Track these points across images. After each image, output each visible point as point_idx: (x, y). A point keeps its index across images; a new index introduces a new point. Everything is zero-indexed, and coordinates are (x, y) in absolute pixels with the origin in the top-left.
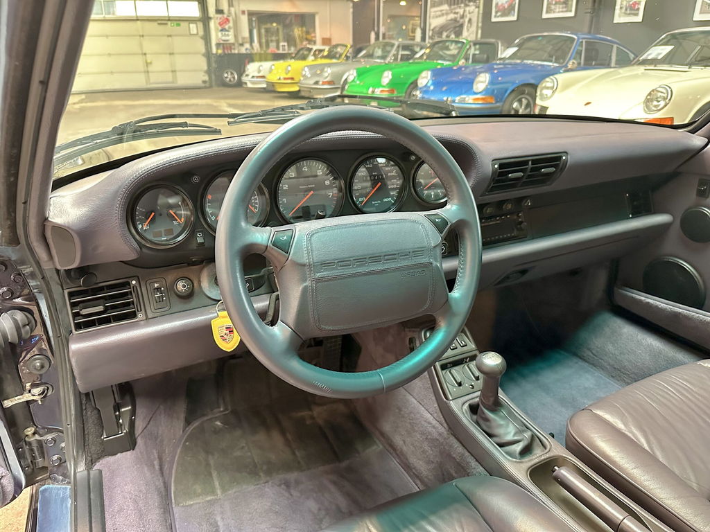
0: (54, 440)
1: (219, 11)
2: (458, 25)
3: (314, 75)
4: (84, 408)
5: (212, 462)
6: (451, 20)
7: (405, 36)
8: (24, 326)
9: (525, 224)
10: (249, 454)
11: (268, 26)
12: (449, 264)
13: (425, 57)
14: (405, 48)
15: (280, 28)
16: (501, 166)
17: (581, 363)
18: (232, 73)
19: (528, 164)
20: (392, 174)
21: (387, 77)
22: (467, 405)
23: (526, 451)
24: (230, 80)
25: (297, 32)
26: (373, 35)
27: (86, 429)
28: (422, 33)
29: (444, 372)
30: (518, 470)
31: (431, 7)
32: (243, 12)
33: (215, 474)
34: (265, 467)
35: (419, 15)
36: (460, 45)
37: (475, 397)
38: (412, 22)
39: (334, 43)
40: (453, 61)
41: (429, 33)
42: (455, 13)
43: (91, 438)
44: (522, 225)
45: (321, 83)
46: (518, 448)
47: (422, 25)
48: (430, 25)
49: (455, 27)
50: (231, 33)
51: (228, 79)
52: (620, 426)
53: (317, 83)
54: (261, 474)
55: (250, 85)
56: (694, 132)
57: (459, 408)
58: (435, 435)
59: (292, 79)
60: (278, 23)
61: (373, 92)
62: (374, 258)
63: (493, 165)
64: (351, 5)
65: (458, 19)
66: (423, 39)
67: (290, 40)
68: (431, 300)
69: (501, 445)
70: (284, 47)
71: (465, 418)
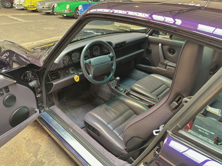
3: (41, 5)
5: (67, 107)
12: (112, 62)
16: (116, 45)
17: (131, 79)
18: (8, 3)
19: (120, 44)
21: (68, 7)
23: (125, 92)
24: (8, 6)
29: (110, 82)
30: (124, 94)
33: (68, 109)
37: (116, 85)
43: (48, 103)
45: (45, 8)
46: (123, 91)
51: (7, 5)
52: (138, 86)
53: (43, 8)
55: (16, 8)
56: (146, 34)
57: (113, 87)
58: (109, 93)
59: (33, 6)
61: (64, 11)
68: (110, 69)
69: (121, 91)
71: (115, 89)
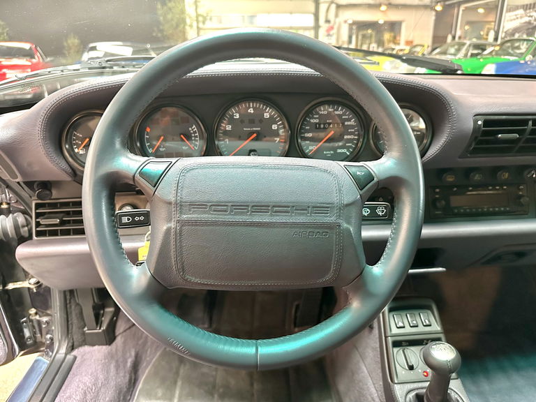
0: (47, 323)
1: (328, 21)
2: (531, 27)
4: (68, 302)
5: (181, 371)
6: (526, 22)
7: (479, 37)
8: (23, 226)
9: (527, 199)
10: (214, 373)
11: (365, 32)
13: (494, 53)
14: (476, 47)
15: (374, 34)
16: (486, 123)
19: (527, 125)
20: (349, 123)
22: (413, 394)
25: (387, 36)
26: (450, 38)
27: (69, 319)
28: (495, 35)
29: (396, 350)
31: (507, 12)
32: (346, 22)
33: (179, 383)
34: (221, 390)
35: (494, 20)
36: (530, 43)
38: (488, 26)
39: (415, 43)
40: (519, 57)
41: (501, 35)
42: (530, 16)
43: (75, 329)
44: (522, 200)
47: (496, 28)
48: (503, 28)
49: (529, 29)
50: (334, 37)
54: (216, 396)
57: (403, 395)
60: (373, 30)
62: (260, 208)
63: (475, 122)
64: (434, 13)
65: (532, 22)
66: (496, 39)
67: (380, 43)
68: (335, 270)
70: (374, 47)
